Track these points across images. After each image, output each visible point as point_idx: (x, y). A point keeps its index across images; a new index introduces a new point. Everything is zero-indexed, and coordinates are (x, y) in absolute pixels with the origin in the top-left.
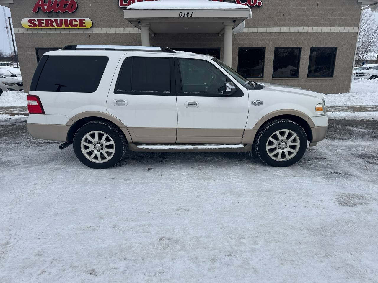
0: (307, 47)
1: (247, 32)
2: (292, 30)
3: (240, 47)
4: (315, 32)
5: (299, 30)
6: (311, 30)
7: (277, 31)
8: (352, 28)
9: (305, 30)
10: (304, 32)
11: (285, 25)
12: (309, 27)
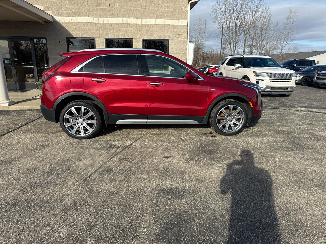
0: (139, 39)
1: (73, 21)
2: (120, 21)
3: (67, 37)
4: (144, 23)
5: (127, 21)
6: (141, 21)
7: (105, 22)
8: (181, 20)
9: (134, 21)
10: (134, 24)
11: (112, 16)
12: (138, 18)
